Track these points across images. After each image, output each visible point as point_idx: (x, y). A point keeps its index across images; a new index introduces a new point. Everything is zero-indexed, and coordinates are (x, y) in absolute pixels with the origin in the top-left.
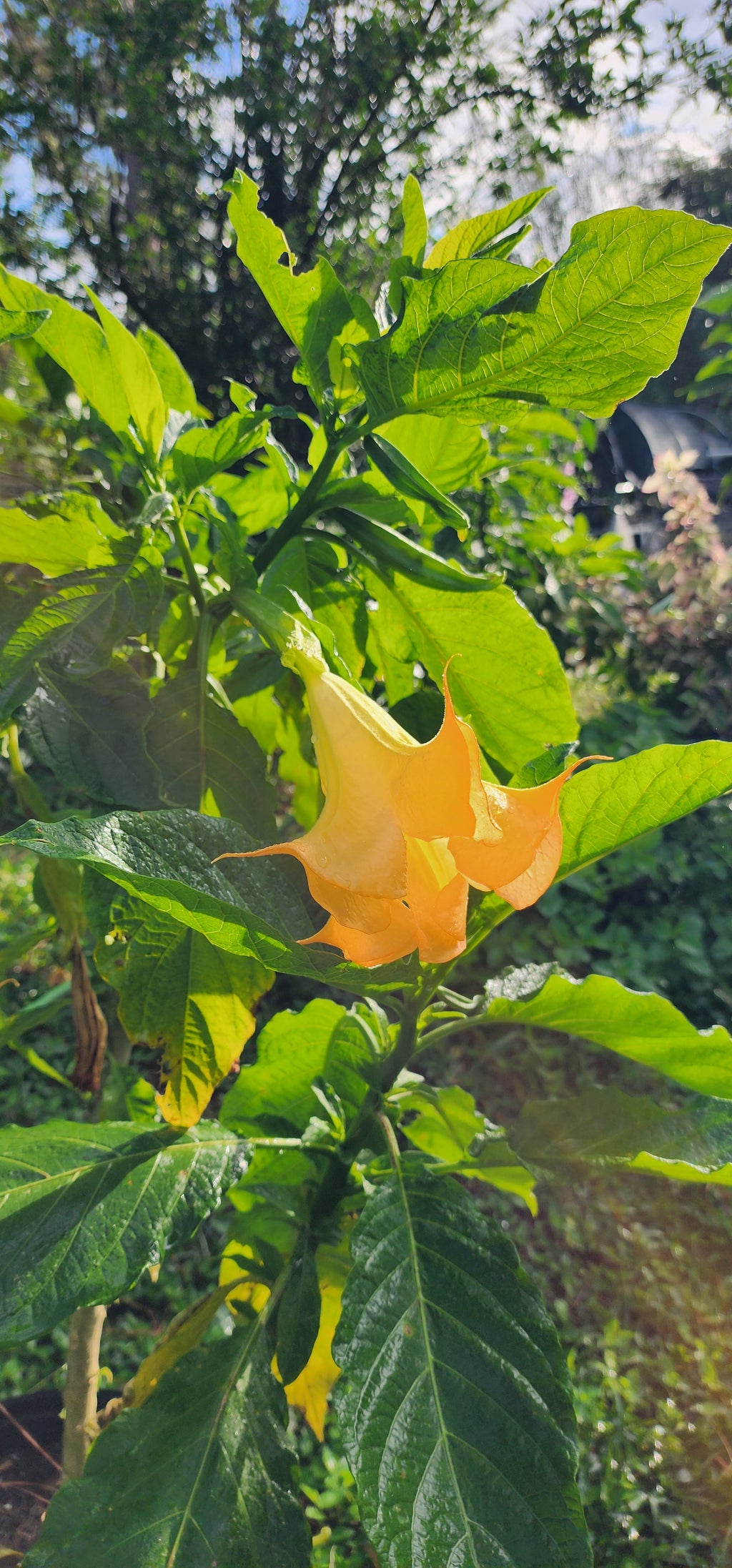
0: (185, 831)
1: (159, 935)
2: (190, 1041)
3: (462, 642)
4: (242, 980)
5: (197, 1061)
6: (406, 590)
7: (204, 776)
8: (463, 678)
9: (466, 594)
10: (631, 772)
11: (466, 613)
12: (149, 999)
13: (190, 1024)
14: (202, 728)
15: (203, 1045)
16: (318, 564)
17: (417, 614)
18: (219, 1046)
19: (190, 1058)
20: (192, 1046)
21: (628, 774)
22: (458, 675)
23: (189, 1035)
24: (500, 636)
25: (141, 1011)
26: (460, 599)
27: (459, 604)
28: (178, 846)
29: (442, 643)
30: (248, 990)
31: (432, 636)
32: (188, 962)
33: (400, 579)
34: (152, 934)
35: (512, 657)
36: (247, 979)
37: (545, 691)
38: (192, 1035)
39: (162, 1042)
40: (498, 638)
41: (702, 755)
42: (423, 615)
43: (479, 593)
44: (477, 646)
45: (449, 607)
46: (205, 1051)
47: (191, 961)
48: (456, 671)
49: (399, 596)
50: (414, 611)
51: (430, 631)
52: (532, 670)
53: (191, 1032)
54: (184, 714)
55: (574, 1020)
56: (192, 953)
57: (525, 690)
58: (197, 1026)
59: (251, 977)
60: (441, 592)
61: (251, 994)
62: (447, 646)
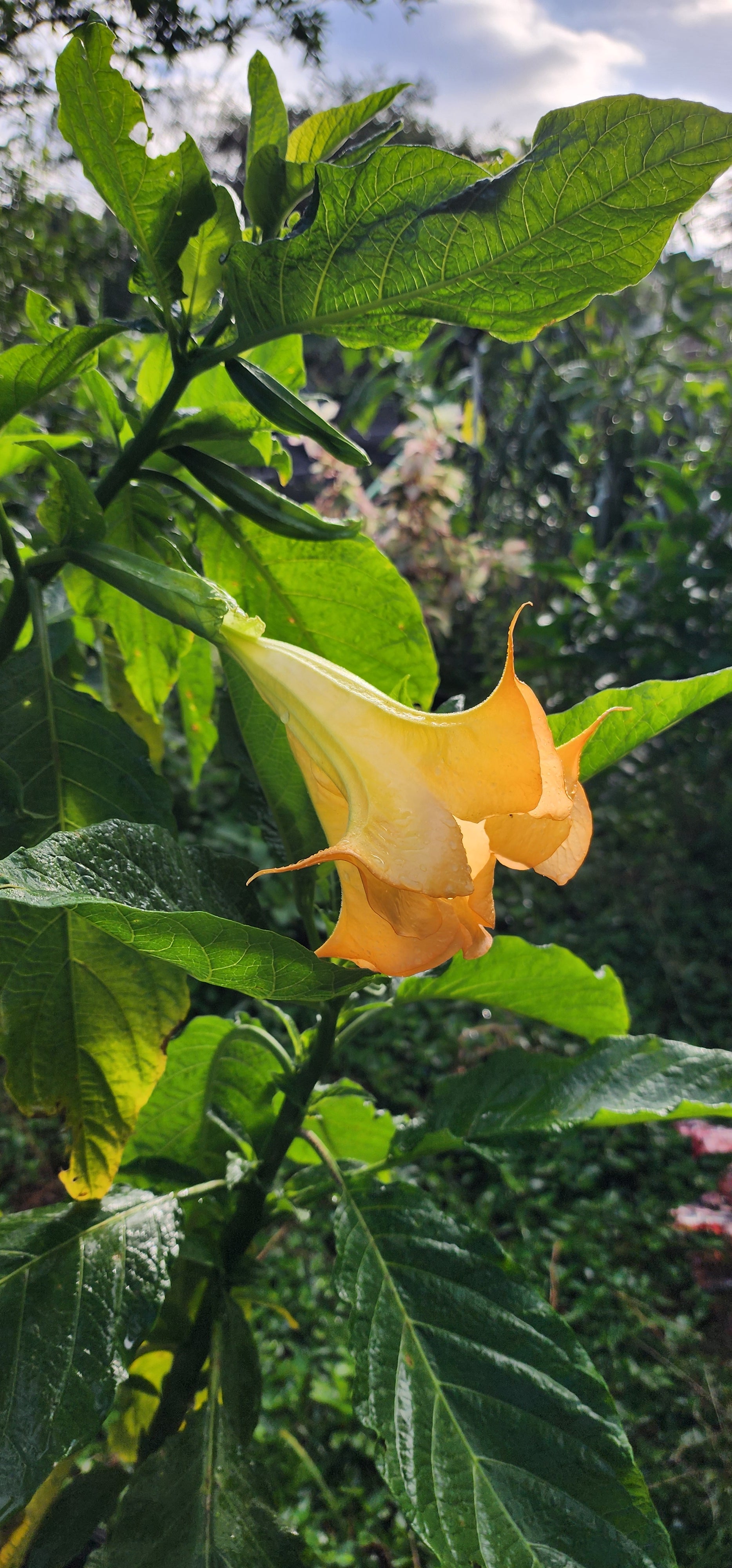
0: (119, 846)
1: (34, 978)
2: (87, 1099)
3: (317, 597)
4: (143, 1013)
5: (98, 1121)
6: (254, 542)
7: (60, 777)
8: (316, 637)
9: (320, 543)
10: (577, 722)
11: (321, 564)
12: (36, 1060)
13: (84, 1078)
14: (51, 718)
15: (102, 1100)
16: (144, 514)
17: (266, 567)
18: (121, 1097)
19: (91, 1117)
20: (90, 1103)
21: (574, 723)
22: (311, 634)
23: (84, 1091)
24: (359, 588)
25: (29, 1075)
26: (314, 549)
27: (313, 553)
28: (120, 866)
29: (294, 600)
30: (154, 1025)
31: (283, 593)
32: (70, 1006)
33: (249, 527)
34: (24, 978)
35: (373, 611)
36: (151, 1013)
37: (407, 645)
38: (90, 1091)
39: (61, 1108)
40: (356, 590)
41: (643, 697)
42: (272, 568)
43: (334, 542)
44: (334, 601)
45: (303, 557)
46: (107, 1107)
47: (75, 1002)
48: (308, 630)
49: (247, 547)
50: (264, 564)
51: (280, 586)
52: (394, 624)
53: (87, 1087)
54: (27, 703)
55: (475, 986)
56: (74, 993)
57: (386, 645)
58: (92, 1079)
59: (156, 1009)
60: (293, 541)
61: (158, 1029)
62: (300, 603)
